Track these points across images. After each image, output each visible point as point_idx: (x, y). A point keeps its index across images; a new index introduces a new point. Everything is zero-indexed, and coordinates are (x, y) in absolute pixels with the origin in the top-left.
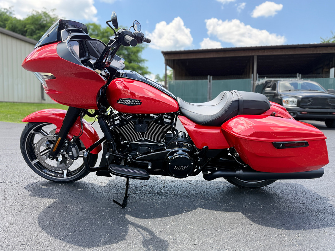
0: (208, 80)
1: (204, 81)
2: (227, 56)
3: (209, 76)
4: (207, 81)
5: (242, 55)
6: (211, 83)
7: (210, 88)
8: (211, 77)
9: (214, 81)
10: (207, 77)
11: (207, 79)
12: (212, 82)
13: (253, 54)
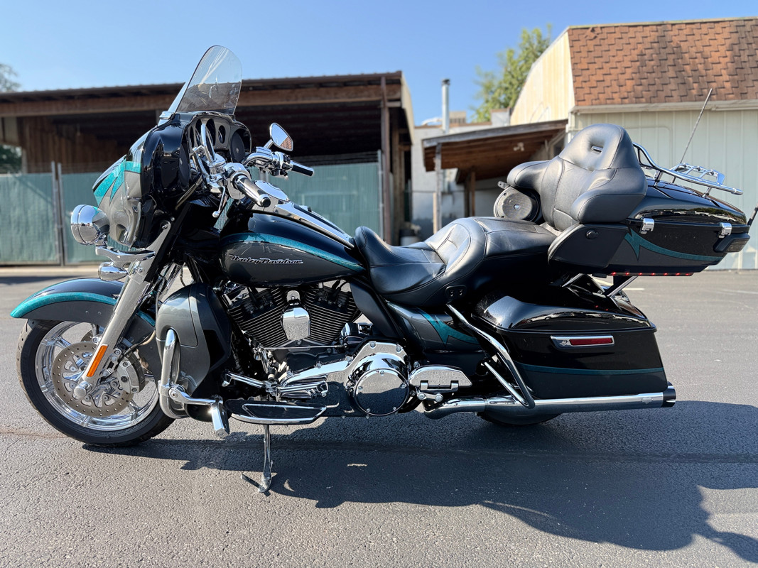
0: (53, 174)
1: (42, 175)
2: (91, 111)
3: (53, 164)
4: (51, 177)
5: (127, 109)
6: (61, 181)
7: (59, 193)
8: (59, 166)
9: (67, 176)
10: (49, 165)
11: (49, 171)
12: (63, 179)
13: (152, 107)
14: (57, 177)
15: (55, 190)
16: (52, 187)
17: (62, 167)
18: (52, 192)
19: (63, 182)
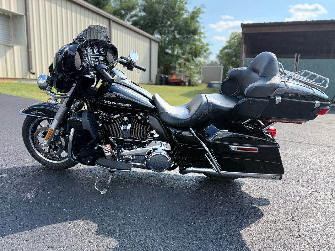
1: (290, 60)
4: (294, 60)
9: (302, 60)
12: (300, 61)
14: (297, 61)
15: (295, 66)
16: (293, 65)
17: (300, 56)
18: (293, 67)
19: (299, 63)
